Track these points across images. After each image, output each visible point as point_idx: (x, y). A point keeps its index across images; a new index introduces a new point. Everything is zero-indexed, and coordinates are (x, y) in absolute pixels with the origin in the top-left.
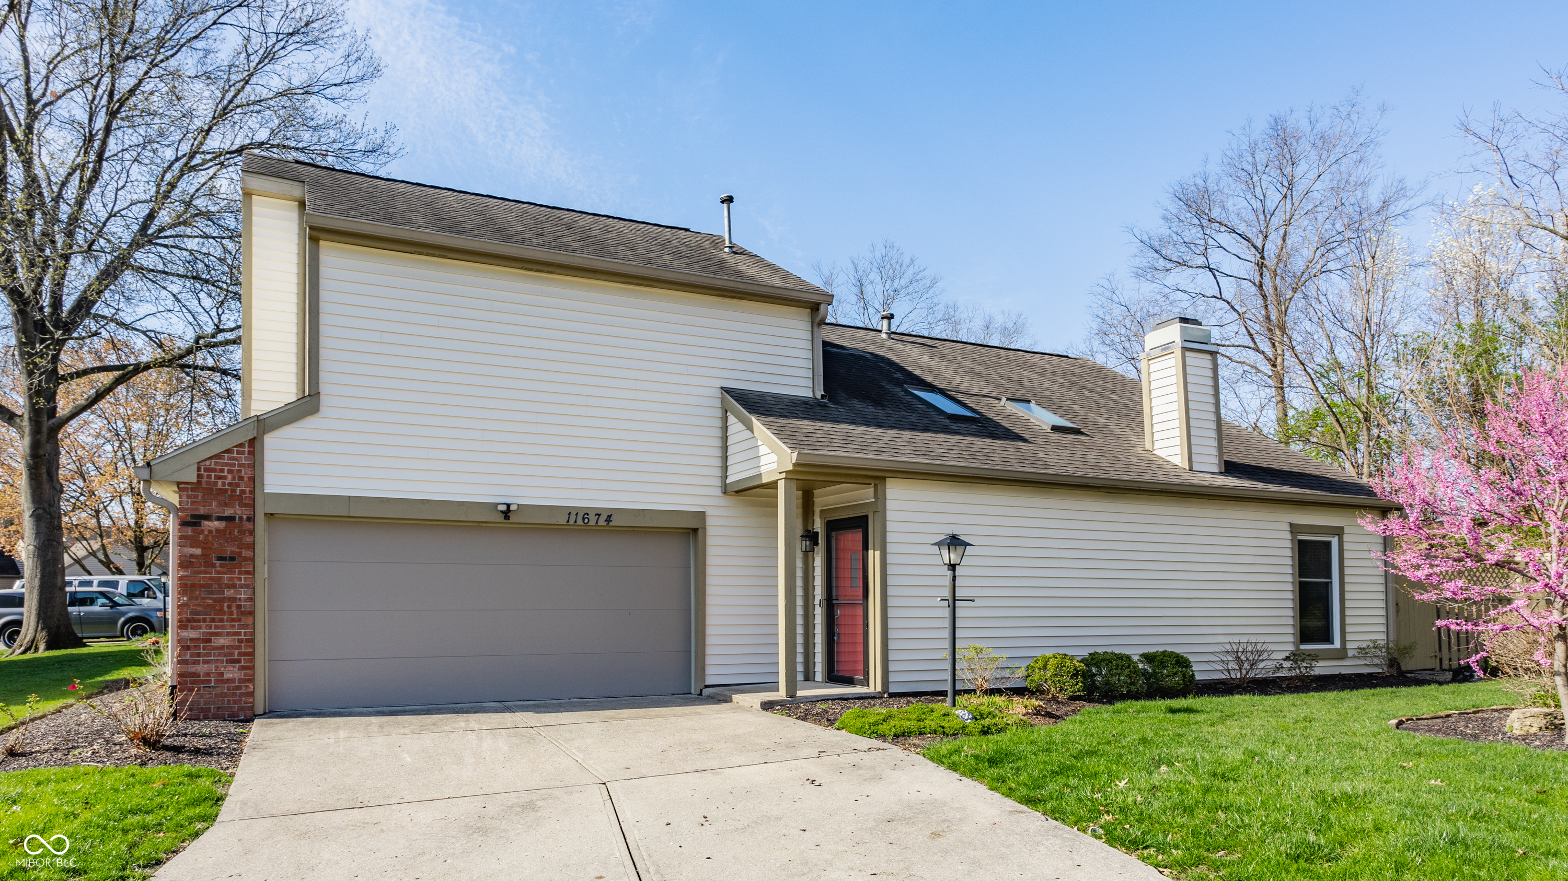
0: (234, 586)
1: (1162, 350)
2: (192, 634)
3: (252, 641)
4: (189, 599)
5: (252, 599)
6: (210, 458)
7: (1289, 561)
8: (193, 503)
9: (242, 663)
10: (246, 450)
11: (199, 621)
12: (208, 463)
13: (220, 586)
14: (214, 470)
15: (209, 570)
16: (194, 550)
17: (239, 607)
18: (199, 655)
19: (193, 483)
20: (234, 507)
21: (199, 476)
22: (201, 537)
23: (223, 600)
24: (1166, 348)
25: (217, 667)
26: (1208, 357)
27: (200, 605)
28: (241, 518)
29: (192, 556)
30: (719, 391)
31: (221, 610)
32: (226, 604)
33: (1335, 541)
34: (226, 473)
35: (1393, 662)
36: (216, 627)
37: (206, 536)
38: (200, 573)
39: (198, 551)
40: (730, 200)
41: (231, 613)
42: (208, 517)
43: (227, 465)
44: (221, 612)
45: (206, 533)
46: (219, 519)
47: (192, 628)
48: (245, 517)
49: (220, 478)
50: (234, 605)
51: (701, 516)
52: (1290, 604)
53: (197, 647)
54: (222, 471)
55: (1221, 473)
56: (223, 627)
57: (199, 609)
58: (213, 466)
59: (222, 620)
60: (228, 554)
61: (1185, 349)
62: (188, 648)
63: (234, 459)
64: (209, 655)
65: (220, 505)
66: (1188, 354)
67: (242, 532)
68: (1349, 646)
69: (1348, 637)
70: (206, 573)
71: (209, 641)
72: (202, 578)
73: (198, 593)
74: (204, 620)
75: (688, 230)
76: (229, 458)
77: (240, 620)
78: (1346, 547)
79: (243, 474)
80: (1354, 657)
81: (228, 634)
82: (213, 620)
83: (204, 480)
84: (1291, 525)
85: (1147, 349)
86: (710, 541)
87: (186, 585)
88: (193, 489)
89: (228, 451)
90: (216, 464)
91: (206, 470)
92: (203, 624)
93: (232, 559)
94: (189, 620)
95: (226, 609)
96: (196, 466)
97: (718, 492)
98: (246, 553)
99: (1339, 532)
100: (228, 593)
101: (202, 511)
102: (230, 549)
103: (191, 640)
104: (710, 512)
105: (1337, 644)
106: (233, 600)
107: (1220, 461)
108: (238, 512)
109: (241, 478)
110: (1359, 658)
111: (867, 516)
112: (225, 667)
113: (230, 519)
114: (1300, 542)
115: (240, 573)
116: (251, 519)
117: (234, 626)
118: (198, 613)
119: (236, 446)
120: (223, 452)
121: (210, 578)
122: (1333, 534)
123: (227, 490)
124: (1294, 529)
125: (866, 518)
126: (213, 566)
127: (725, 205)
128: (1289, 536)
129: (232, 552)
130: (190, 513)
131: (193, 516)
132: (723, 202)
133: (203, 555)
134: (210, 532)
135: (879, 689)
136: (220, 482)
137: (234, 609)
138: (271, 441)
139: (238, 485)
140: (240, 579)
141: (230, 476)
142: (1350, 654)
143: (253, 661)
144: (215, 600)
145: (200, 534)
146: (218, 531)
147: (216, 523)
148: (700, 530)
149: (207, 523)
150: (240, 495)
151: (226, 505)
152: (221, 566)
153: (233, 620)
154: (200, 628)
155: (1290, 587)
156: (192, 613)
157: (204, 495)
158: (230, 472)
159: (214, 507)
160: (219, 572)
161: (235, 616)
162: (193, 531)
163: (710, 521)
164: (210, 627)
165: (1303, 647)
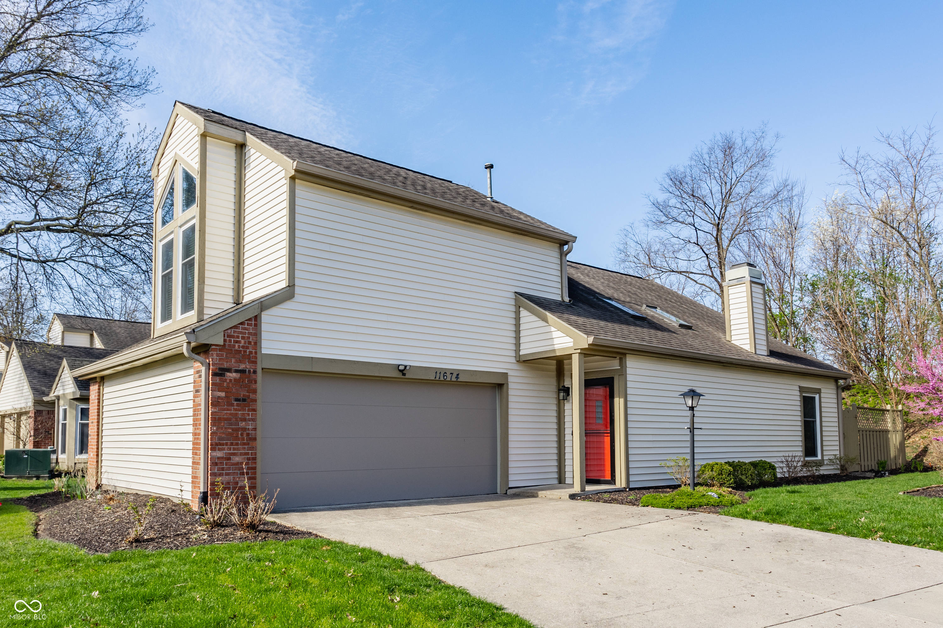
0: (244, 420)
1: (738, 281)
2: (219, 454)
3: (255, 459)
4: (217, 429)
5: (255, 429)
6: (231, 328)
7: (799, 408)
8: (220, 359)
9: (250, 475)
10: (253, 323)
11: (223, 445)
12: (229, 331)
13: (236, 419)
14: (233, 337)
15: (229, 408)
16: (220, 393)
17: (248, 434)
18: (223, 469)
19: (220, 345)
20: (245, 363)
21: (225, 340)
22: (225, 384)
23: (237, 430)
24: (739, 281)
25: (234, 478)
26: (760, 287)
27: (223, 433)
28: (249, 371)
29: (219, 397)
30: (513, 294)
31: (237, 436)
32: (240, 433)
33: (817, 397)
34: (240, 339)
35: (843, 468)
36: (234, 449)
37: (228, 383)
38: (224, 410)
39: (223, 394)
40: (491, 167)
41: (243, 439)
42: (229, 370)
43: (241, 333)
44: (237, 438)
45: (228, 381)
46: (236, 371)
47: (219, 450)
48: (252, 370)
49: (237, 342)
50: (245, 433)
51: (505, 375)
52: (800, 434)
53: (222, 463)
54: (238, 337)
55: (768, 356)
56: (238, 449)
57: (223, 436)
58: (232, 333)
59: (237, 444)
60: (241, 397)
61: (752, 282)
62: (216, 464)
63: (245, 329)
64: (229, 469)
65: (236, 362)
66: (753, 285)
67: (250, 381)
68: (825, 458)
69: (825, 453)
70: (228, 410)
71: (229, 459)
72: (225, 414)
73: (222, 424)
74: (227, 444)
75: (451, 182)
76: (243, 329)
77: (248, 444)
78: (823, 400)
79: (251, 340)
80: (827, 464)
81: (241, 454)
82: (232, 444)
83: (227, 343)
84: (800, 387)
85: (727, 280)
86: (511, 392)
87: (215, 418)
88: (220, 350)
89: (242, 323)
90: (235, 332)
91: (228, 336)
92: (226, 447)
93: (244, 400)
94: (217, 444)
95: (240, 436)
96: (223, 333)
97: (513, 360)
98: (252, 396)
99: (818, 391)
100: (242, 424)
101: (226, 365)
102: (243, 393)
103: (218, 458)
104: (510, 373)
105: (819, 457)
106: (244, 429)
107: (767, 349)
108: (248, 367)
109: (250, 343)
110: (830, 465)
111: (613, 378)
112: (239, 478)
113: (242, 372)
114: (804, 397)
115: (249, 410)
116: (255, 372)
117: (245, 448)
118: (222, 439)
119: (246, 320)
120: (239, 324)
121: (231, 414)
122: (816, 393)
123: (241, 351)
124: (801, 389)
125: (612, 378)
126: (232, 405)
127: (488, 170)
128: (798, 393)
129: (244, 395)
130: (218, 366)
131: (220, 369)
132: (486, 168)
133: (226, 396)
134: (231, 380)
135: (624, 485)
136: (237, 345)
137: (245, 435)
138: (266, 317)
139: (247, 348)
140: (249, 415)
141: (243, 341)
142: (826, 462)
143: (255, 473)
144: (233, 429)
145: (224, 382)
146: (235, 380)
147: (234, 374)
148: (505, 385)
149: (228, 374)
150: (249, 355)
151: (240, 362)
152: (237, 405)
153: (244, 444)
154: (224, 449)
155: (799, 423)
156: (220, 439)
157: (226, 355)
158: (243, 338)
159: (233, 363)
160: (236, 410)
161: (245, 441)
162: (220, 380)
163: (510, 379)
164: (230, 449)
165: (807, 459)
